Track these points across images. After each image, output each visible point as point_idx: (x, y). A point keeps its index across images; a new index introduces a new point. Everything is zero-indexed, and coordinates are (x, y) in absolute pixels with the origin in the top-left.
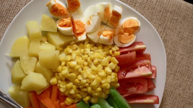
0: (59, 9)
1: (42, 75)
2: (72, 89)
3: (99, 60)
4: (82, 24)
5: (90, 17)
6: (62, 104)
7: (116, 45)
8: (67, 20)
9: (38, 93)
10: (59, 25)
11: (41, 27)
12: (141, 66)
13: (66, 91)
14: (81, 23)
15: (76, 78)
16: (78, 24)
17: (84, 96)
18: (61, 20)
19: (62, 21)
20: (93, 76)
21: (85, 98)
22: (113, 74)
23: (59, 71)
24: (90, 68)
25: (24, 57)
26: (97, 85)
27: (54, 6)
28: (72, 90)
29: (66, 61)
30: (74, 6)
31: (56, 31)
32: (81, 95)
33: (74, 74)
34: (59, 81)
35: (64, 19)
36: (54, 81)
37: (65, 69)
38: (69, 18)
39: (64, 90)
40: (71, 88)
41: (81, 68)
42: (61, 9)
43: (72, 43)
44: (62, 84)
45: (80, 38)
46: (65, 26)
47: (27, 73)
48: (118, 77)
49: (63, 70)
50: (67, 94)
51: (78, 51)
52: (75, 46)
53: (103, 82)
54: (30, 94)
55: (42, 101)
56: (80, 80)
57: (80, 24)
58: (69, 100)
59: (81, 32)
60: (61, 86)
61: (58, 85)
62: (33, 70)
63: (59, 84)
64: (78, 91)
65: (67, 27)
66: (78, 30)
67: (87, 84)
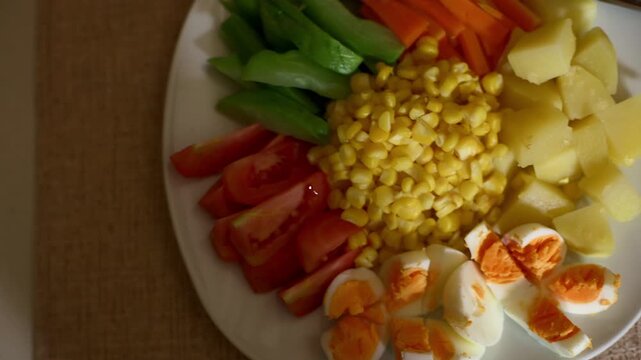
0: (581, 284)
1: (533, 84)
2: (435, 83)
3: (400, 195)
4: (497, 276)
5: (483, 307)
6: (442, 35)
7: (371, 269)
8: (541, 265)
9: (517, 31)
10: (557, 240)
11: (602, 211)
12: (273, 236)
13: (450, 70)
14: (501, 280)
15: (440, 114)
16: (506, 269)
17: (395, 79)
18: (558, 260)
19: (555, 259)
20: (397, 139)
21: (391, 75)
22: (343, 175)
23: (493, 114)
24: (415, 162)
25: (603, 107)
26: (377, 121)
27: (600, 285)
28: (433, 79)
29: (487, 150)
30: (545, 313)
31: (555, 221)
32: (403, 79)
33: (452, 120)
34: (478, 89)
35: (551, 266)
36: (495, 83)
37: (481, 126)
38: (539, 274)
39: (456, 71)
40: (439, 83)
41: (440, 149)
42: (574, 288)
43: (493, 213)
44: (468, 84)
45: (482, 232)
46: (540, 247)
47: (575, 68)
48: (324, 176)
49: (487, 121)
50: (445, 63)
51: (470, 196)
52: (484, 207)
53: (363, 137)
54: (536, 20)
55: (498, 15)
56: (428, 112)
57: (501, 275)
58: (431, 48)
59: (488, 253)
60: (468, 78)
61: (477, 79)
62: (564, 84)
63: (476, 82)
64: (417, 84)
65: (534, 243)
66: (500, 251)
67: (403, 110)
